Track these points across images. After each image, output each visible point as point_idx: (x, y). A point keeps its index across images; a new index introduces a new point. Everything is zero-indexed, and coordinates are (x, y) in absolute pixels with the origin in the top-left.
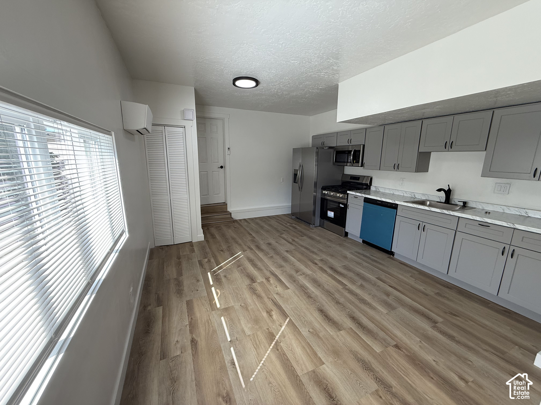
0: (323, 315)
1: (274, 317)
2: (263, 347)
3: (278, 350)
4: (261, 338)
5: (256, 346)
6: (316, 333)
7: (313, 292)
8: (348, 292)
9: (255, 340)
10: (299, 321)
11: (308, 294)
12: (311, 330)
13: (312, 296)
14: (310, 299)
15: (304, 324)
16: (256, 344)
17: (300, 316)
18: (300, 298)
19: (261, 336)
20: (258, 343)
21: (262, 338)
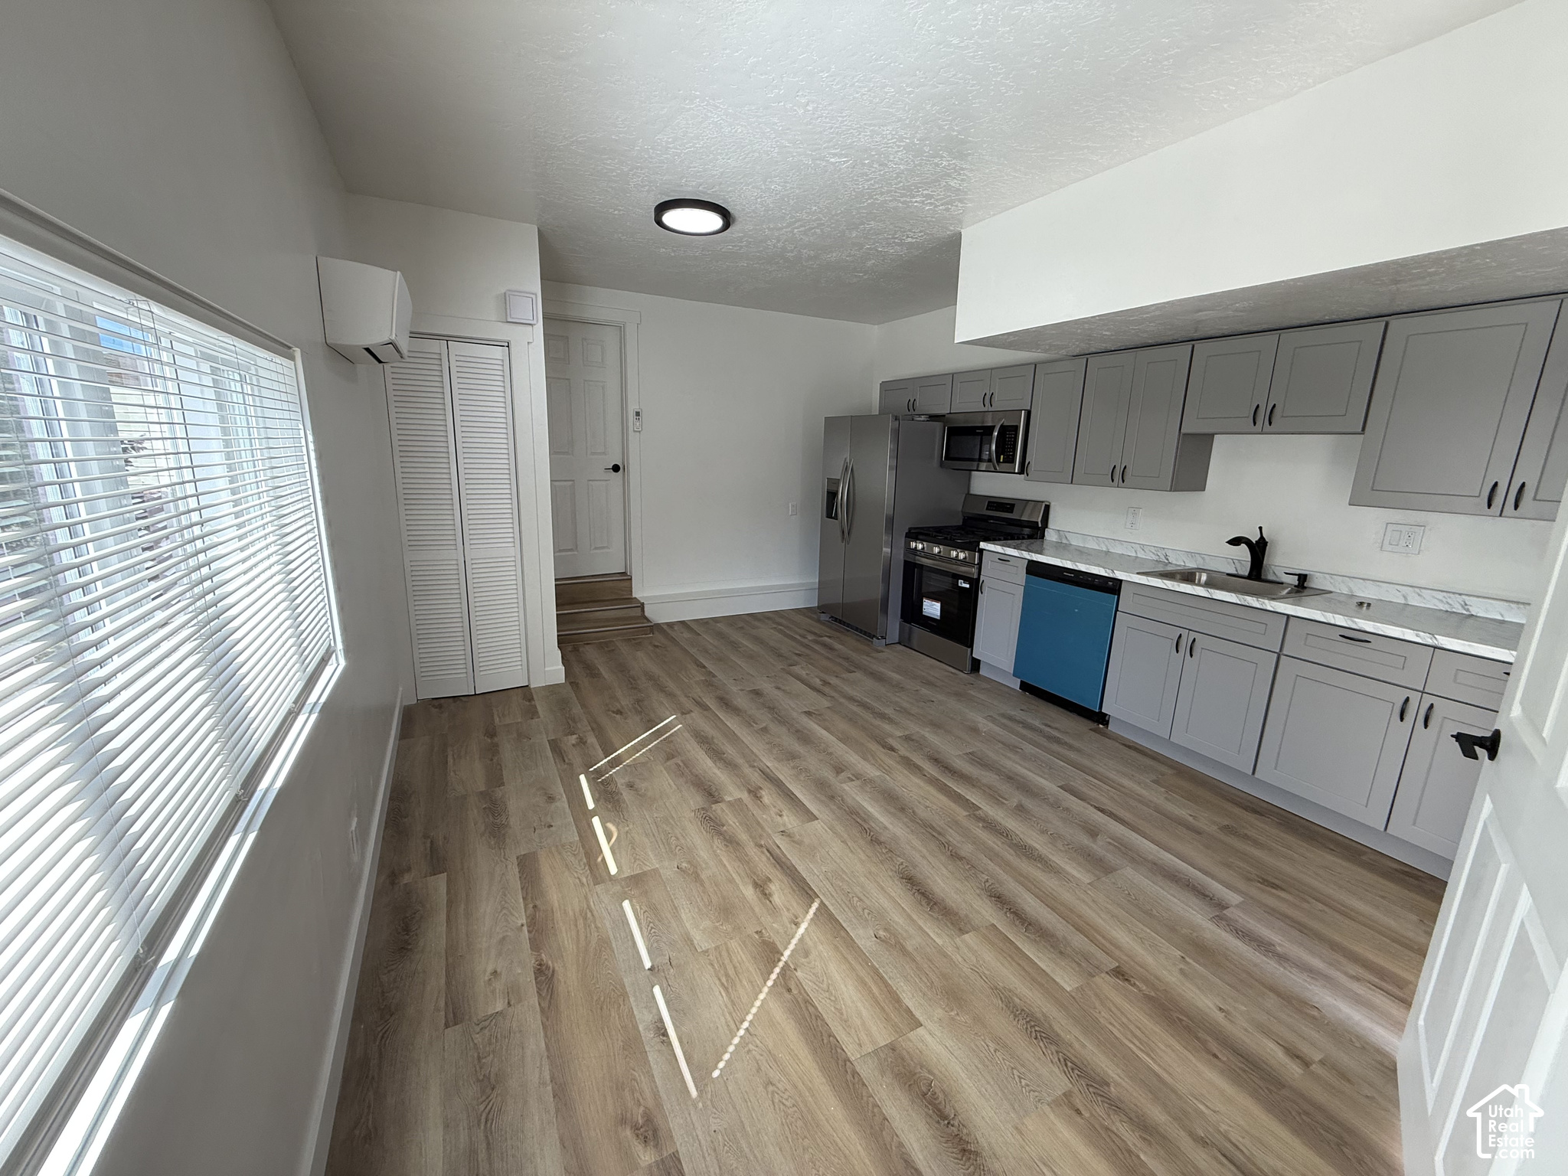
0: (914, 891)
1: (777, 899)
2: (746, 983)
3: (789, 990)
4: (739, 959)
5: (727, 981)
6: (898, 942)
7: (886, 828)
8: (983, 827)
9: (723, 963)
10: (846, 909)
11: (872, 834)
12: (882, 933)
13: (882, 839)
14: (877, 847)
15: (860, 916)
16: (727, 975)
17: (850, 895)
18: (849, 844)
19: (741, 953)
20: (731, 972)
21: (743, 956)
